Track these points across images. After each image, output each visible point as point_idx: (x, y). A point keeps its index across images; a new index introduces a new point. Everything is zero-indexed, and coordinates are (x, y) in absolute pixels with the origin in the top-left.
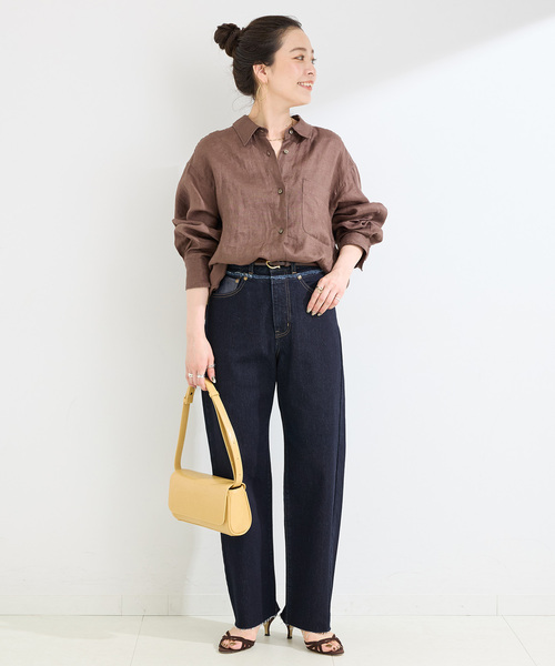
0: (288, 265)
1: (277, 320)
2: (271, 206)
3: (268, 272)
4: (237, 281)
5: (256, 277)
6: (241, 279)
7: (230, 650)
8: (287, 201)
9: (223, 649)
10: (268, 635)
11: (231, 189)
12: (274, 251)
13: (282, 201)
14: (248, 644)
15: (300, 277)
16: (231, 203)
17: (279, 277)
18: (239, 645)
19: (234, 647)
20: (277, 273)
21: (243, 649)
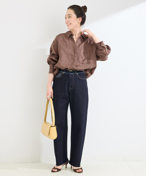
0: (74, 70)
1: (70, 84)
2: (72, 55)
3: (69, 72)
4: (61, 74)
5: (66, 73)
6: (62, 73)
7: (54, 172)
8: (76, 54)
9: (53, 171)
10: (66, 168)
11: (62, 49)
12: (71, 67)
13: (74, 54)
14: (59, 170)
15: (77, 74)
16: (61, 52)
17: (72, 73)
18: (56, 170)
19: (55, 171)
20: (71, 72)
21: (57, 171)
